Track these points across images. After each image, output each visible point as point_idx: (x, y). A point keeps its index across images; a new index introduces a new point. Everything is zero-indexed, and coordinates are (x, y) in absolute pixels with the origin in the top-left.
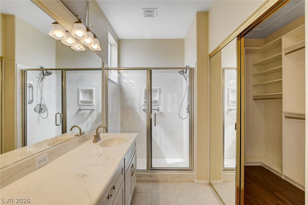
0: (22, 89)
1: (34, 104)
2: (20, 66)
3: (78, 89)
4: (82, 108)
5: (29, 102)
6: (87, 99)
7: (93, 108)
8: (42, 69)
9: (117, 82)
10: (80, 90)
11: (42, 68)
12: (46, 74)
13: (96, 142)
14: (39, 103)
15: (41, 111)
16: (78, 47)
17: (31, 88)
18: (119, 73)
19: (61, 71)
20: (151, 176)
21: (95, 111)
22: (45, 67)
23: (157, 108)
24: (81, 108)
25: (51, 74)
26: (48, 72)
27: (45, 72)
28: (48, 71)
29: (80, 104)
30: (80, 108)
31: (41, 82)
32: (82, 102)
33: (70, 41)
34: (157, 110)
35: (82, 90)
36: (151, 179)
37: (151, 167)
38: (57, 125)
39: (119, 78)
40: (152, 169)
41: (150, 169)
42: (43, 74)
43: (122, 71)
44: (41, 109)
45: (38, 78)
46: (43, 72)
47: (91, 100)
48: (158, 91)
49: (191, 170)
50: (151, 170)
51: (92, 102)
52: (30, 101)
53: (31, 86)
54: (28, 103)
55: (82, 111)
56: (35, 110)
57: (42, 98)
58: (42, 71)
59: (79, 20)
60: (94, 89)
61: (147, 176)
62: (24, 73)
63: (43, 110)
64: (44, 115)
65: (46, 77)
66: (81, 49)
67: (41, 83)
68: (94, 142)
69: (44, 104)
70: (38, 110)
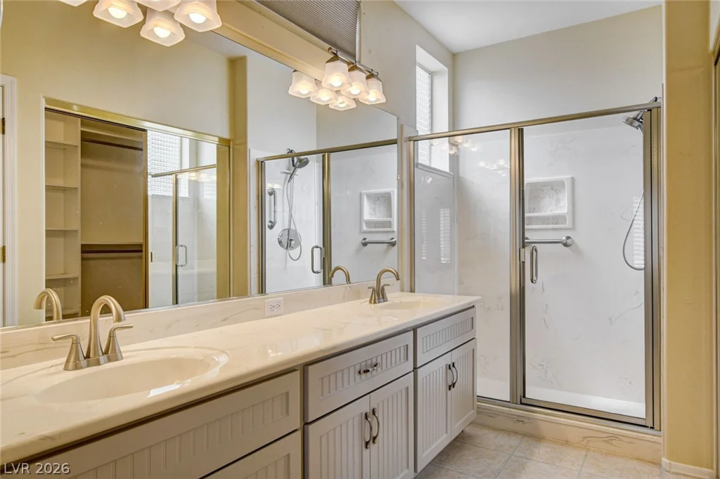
0: (258, 200)
1: (278, 229)
2: (255, 153)
3: (361, 194)
4: (370, 238)
5: (270, 224)
6: (379, 217)
7: (393, 239)
8: (291, 154)
9: (448, 171)
10: (365, 197)
11: (291, 151)
12: (298, 164)
13: (375, 303)
14: (287, 227)
15: (289, 246)
16: (342, 104)
17: (273, 196)
18: (453, 144)
19: (321, 155)
20: (520, 420)
21: (396, 245)
22: (297, 150)
23: (564, 238)
24: (367, 240)
25: (306, 162)
26: (300, 161)
27: (297, 160)
28: (302, 157)
29: (365, 228)
30: (365, 239)
31: (289, 181)
32: (369, 223)
33: (324, 97)
34: (566, 245)
35: (369, 196)
36: (519, 427)
37: (524, 396)
38: (314, 272)
39: (454, 160)
40: (524, 401)
41: (519, 402)
42: (293, 165)
43: (459, 139)
44: (289, 241)
45: (284, 175)
46: (293, 161)
47: (389, 219)
48: (568, 185)
49: (653, 428)
50: (521, 403)
51: (389, 224)
52: (270, 222)
53: (272, 193)
54: (269, 227)
55: (369, 245)
56: (280, 242)
57: (291, 216)
58: (291, 159)
59: (335, 54)
60: (393, 191)
61: (510, 416)
62: (261, 165)
63: (293, 242)
64: (294, 253)
65: (299, 171)
66: (348, 105)
67: (289, 184)
68: (370, 302)
69: (294, 228)
70: (285, 242)
